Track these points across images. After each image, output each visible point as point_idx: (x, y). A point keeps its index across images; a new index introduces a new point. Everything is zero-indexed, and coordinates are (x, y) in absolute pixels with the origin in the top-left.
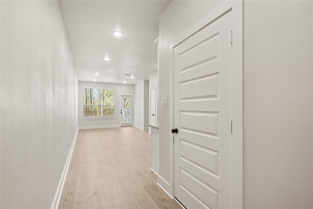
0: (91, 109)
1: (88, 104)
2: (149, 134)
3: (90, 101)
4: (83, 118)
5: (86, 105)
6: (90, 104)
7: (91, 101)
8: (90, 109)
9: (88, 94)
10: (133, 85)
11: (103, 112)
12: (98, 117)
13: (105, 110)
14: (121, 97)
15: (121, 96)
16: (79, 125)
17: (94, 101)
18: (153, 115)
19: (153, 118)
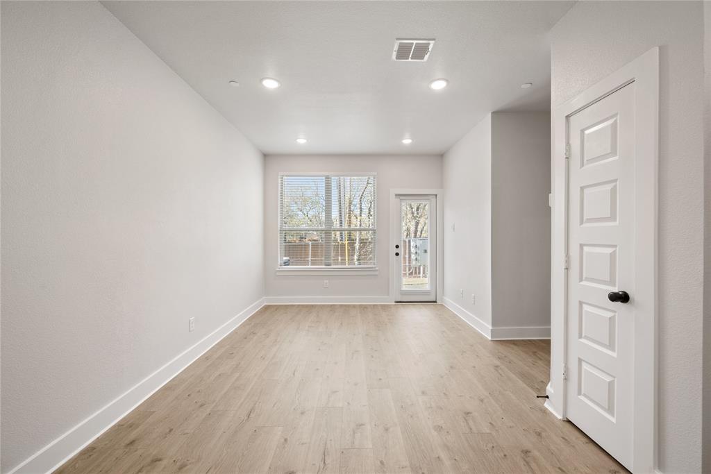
4: (278, 271)
10: (437, 156)
15: (398, 195)
18: (622, 298)
19: (611, 319)
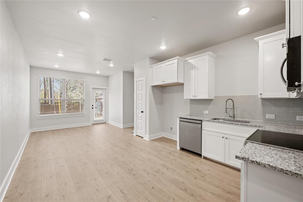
0: (52, 103)
1: (47, 98)
2: (134, 134)
3: (49, 94)
4: (38, 117)
5: (45, 99)
6: (50, 98)
7: (51, 94)
8: (50, 104)
9: (47, 88)
10: (106, 76)
11: (67, 107)
12: (60, 114)
13: (69, 105)
14: (93, 90)
15: (93, 88)
16: (31, 126)
17: (55, 95)
18: (142, 112)
19: (141, 116)
